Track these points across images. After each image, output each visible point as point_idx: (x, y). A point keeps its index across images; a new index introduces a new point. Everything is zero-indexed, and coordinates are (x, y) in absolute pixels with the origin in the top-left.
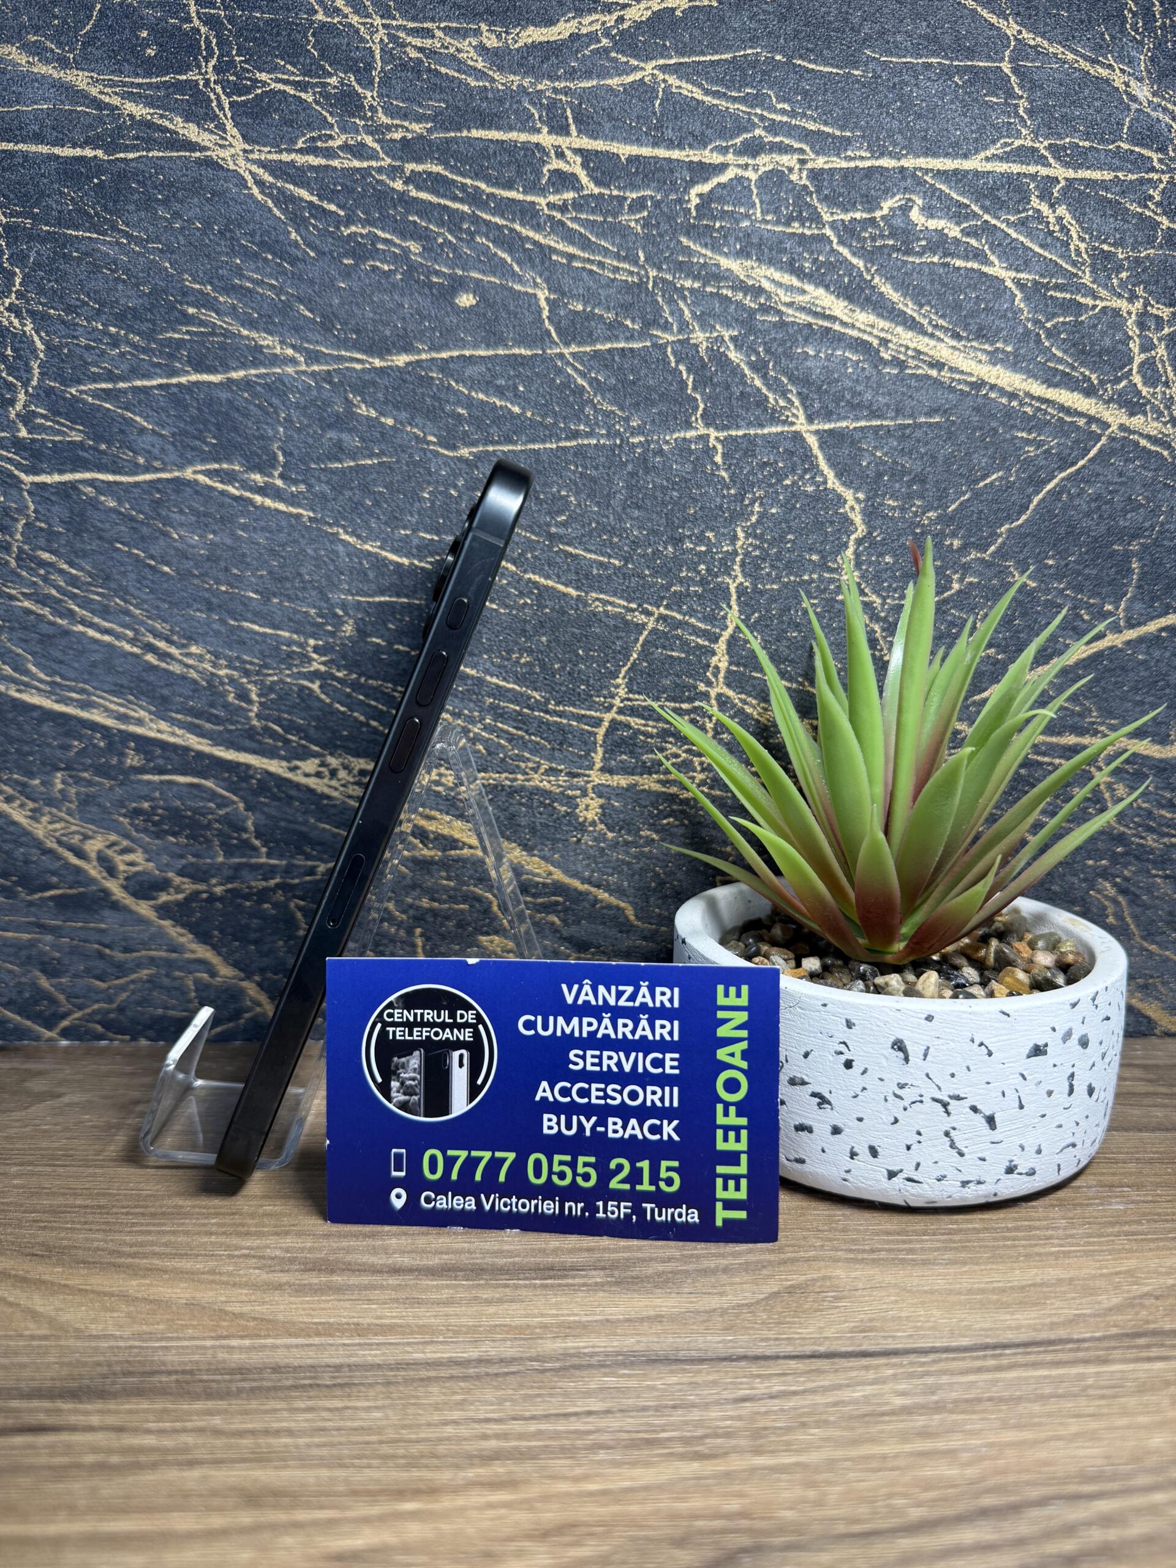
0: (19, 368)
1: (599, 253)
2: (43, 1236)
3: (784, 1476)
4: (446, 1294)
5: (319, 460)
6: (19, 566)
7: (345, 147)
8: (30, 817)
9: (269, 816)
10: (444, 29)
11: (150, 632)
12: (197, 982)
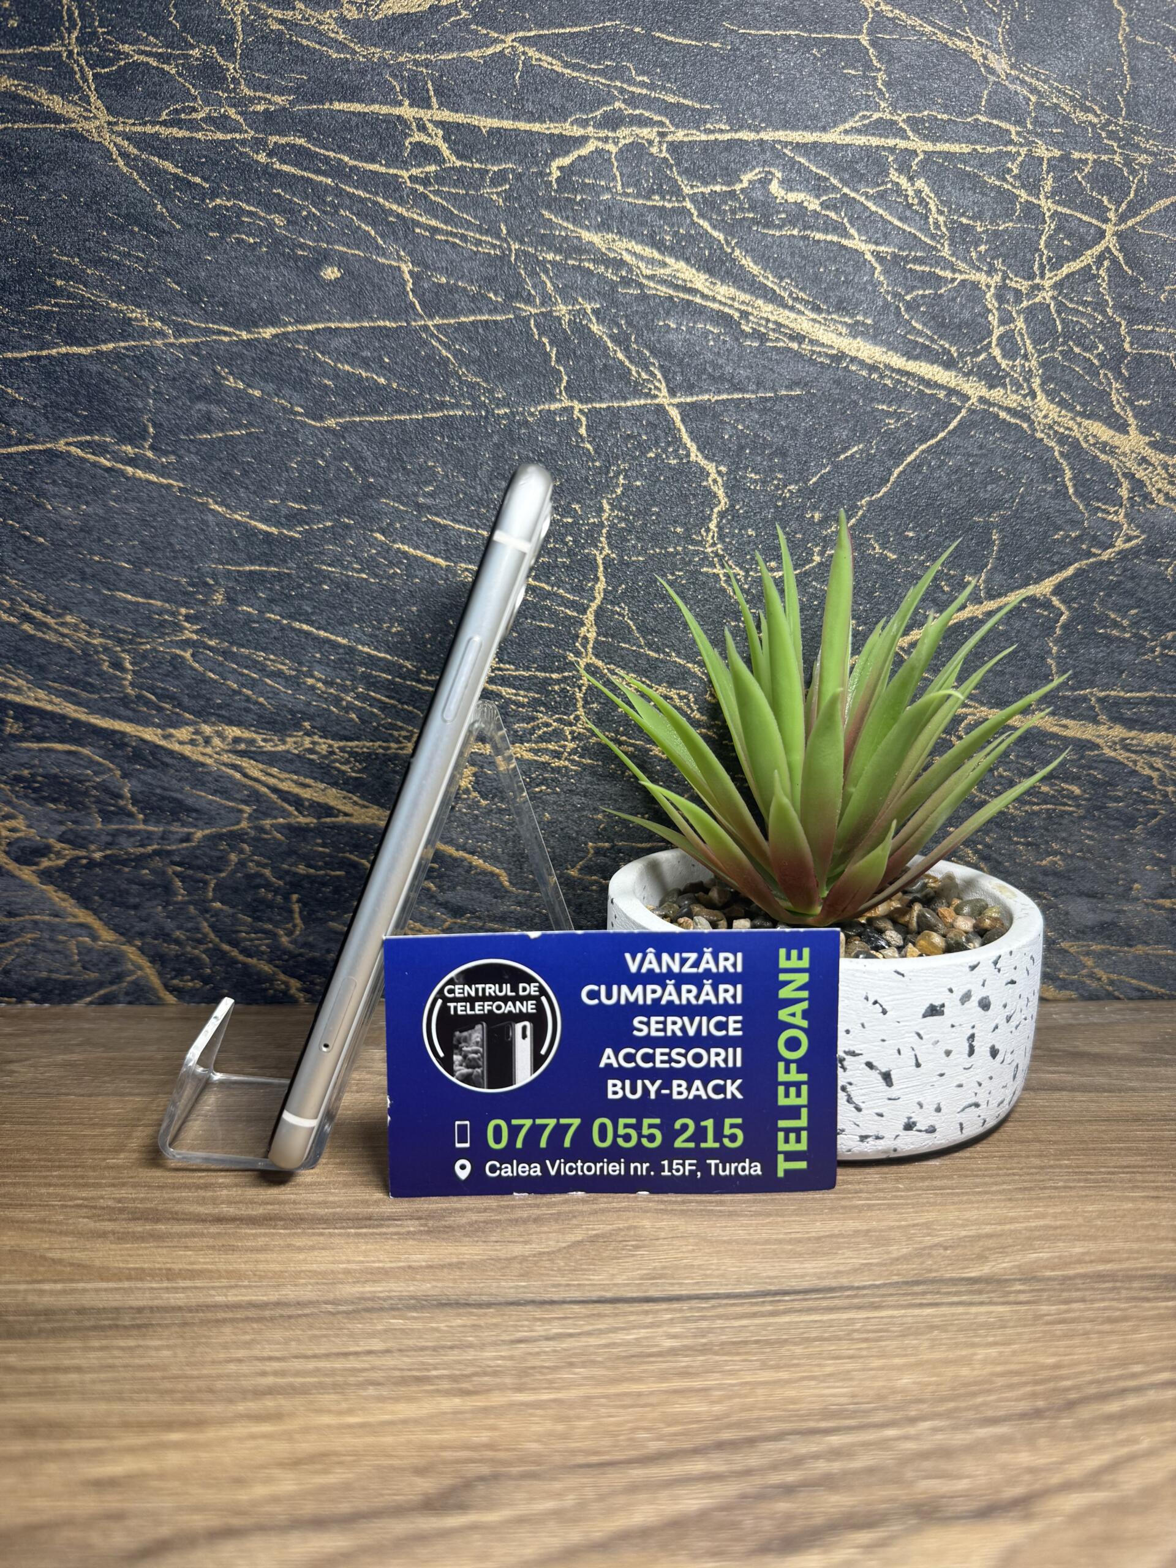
1: (462, 226)
3: (539, 1412)
4: (261, 1241)
5: (188, 431)
7: (209, 119)
9: (144, 783)
11: (27, 602)
12: (79, 945)
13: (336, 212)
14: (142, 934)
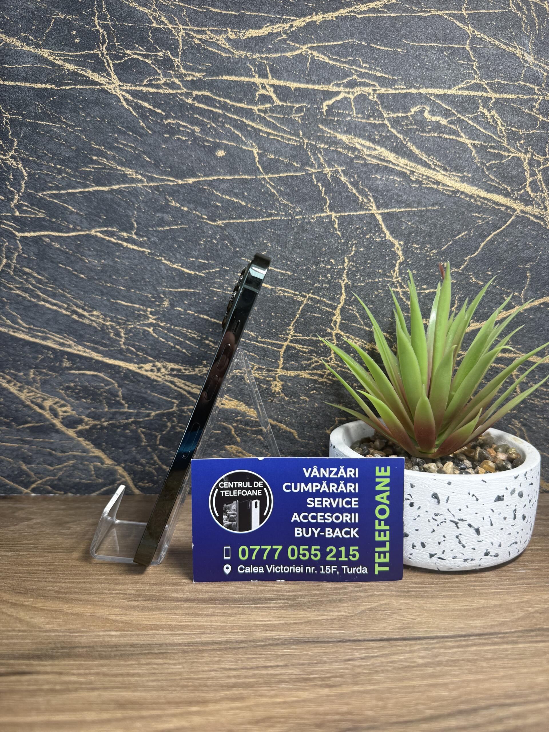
0: (16, 184)
1: (282, 132)
2: (24, 584)
3: (368, 696)
4: (211, 611)
5: (153, 226)
6: (14, 275)
7: (166, 84)
8: (19, 390)
9: (129, 390)
10: (211, 31)
11: (75, 305)
12: (95, 467)
13: (224, 126)
14: (125, 461)
